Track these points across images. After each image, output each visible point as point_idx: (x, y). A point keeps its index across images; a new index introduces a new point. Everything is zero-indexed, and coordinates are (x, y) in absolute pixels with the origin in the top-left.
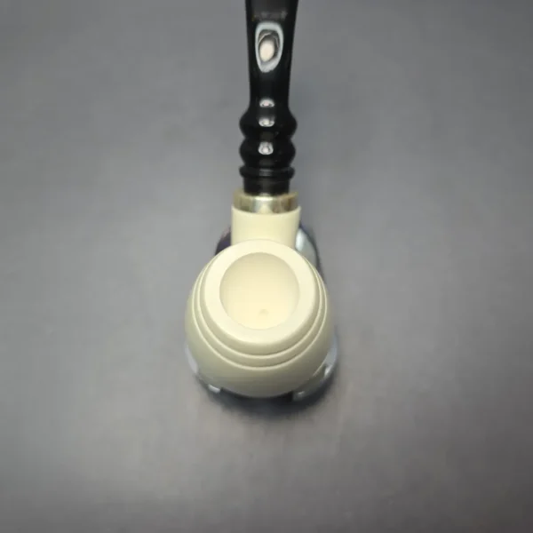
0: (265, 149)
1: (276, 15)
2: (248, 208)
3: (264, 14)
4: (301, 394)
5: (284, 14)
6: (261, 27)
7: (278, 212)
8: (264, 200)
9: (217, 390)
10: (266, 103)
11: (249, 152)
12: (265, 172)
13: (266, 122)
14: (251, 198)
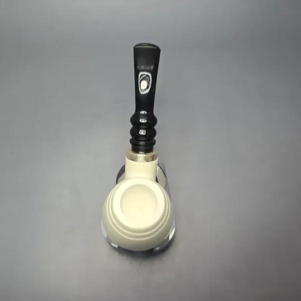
0: (142, 132)
1: (148, 68)
2: (133, 159)
3: (143, 67)
4: (158, 248)
5: (152, 67)
6: (141, 73)
7: (148, 161)
8: (141, 156)
9: (116, 246)
10: (143, 112)
11: (134, 133)
12: (142, 143)
13: (143, 121)
14: (135, 154)
